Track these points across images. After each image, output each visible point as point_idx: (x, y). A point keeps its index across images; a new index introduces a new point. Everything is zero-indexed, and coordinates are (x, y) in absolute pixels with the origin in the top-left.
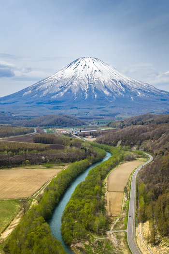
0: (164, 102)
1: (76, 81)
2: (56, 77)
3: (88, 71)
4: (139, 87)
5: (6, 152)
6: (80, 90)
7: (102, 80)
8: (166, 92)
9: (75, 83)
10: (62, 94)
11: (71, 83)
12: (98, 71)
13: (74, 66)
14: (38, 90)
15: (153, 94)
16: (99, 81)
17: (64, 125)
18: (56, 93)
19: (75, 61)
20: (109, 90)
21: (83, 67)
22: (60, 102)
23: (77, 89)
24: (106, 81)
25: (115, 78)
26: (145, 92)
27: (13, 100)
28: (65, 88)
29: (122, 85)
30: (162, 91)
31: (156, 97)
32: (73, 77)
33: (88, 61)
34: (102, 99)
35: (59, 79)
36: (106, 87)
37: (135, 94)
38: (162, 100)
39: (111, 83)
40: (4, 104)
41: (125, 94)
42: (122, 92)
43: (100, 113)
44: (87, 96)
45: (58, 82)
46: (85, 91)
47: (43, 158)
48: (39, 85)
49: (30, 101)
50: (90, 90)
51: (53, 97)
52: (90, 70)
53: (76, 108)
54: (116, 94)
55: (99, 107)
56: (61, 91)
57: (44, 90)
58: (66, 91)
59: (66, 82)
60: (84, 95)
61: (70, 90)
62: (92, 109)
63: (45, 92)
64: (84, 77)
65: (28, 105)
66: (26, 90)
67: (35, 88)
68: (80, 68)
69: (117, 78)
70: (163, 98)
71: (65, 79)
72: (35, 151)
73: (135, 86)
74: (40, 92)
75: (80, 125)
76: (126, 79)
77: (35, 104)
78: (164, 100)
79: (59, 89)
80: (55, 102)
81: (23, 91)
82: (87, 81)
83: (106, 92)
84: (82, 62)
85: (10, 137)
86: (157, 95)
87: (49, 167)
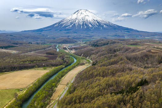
0: (115, 30)
1: (77, 20)
2: (68, 18)
3: (82, 16)
4: (105, 23)
5: (28, 62)
6: (79, 24)
7: (89, 20)
8: (117, 25)
9: (77, 21)
10: (71, 26)
11: (75, 21)
12: (87, 15)
13: (77, 13)
14: (61, 24)
15: (111, 26)
16: (87, 21)
17: (67, 42)
18: (69, 26)
19: (77, 11)
20: (91, 25)
21: (80, 14)
22: (70, 30)
23: (78, 24)
24: (90, 20)
25: (94, 19)
26: (107, 25)
27: (50, 28)
28: (72, 23)
29: (97, 22)
30: (115, 25)
31: (112, 28)
32: (76, 18)
33: (83, 11)
34: (88, 29)
35: (70, 19)
36: (90, 23)
37: (103, 26)
38: (114, 29)
39: (92, 21)
40: (46, 30)
41: (98, 26)
42: (97, 25)
43: (86, 36)
44: (82, 27)
45: (69, 20)
46: (81, 25)
47: (44, 64)
48: (61, 22)
49: (57, 29)
50: (83, 24)
51: (67, 27)
52: (84, 15)
53: (76, 33)
54: (94, 26)
55: (86, 32)
56: (70, 25)
57: (63, 24)
58: (73, 25)
59: (73, 21)
60: (80, 27)
61: (74, 24)
62: (83, 33)
63: (64, 25)
64: (81, 19)
65: (56, 31)
66: (56, 24)
67: (60, 23)
68: (79, 14)
69: (95, 19)
70: (114, 28)
71: (72, 19)
72: (41, 61)
73: (103, 22)
74: (62, 25)
75: (74, 42)
76: (99, 19)
77: (59, 30)
78: (115, 29)
79: (70, 24)
80: (68, 30)
81: (54, 25)
82: (82, 20)
83: (90, 26)
84: (80, 12)
85: (37, 51)
86: (113, 27)
87: (45, 69)
